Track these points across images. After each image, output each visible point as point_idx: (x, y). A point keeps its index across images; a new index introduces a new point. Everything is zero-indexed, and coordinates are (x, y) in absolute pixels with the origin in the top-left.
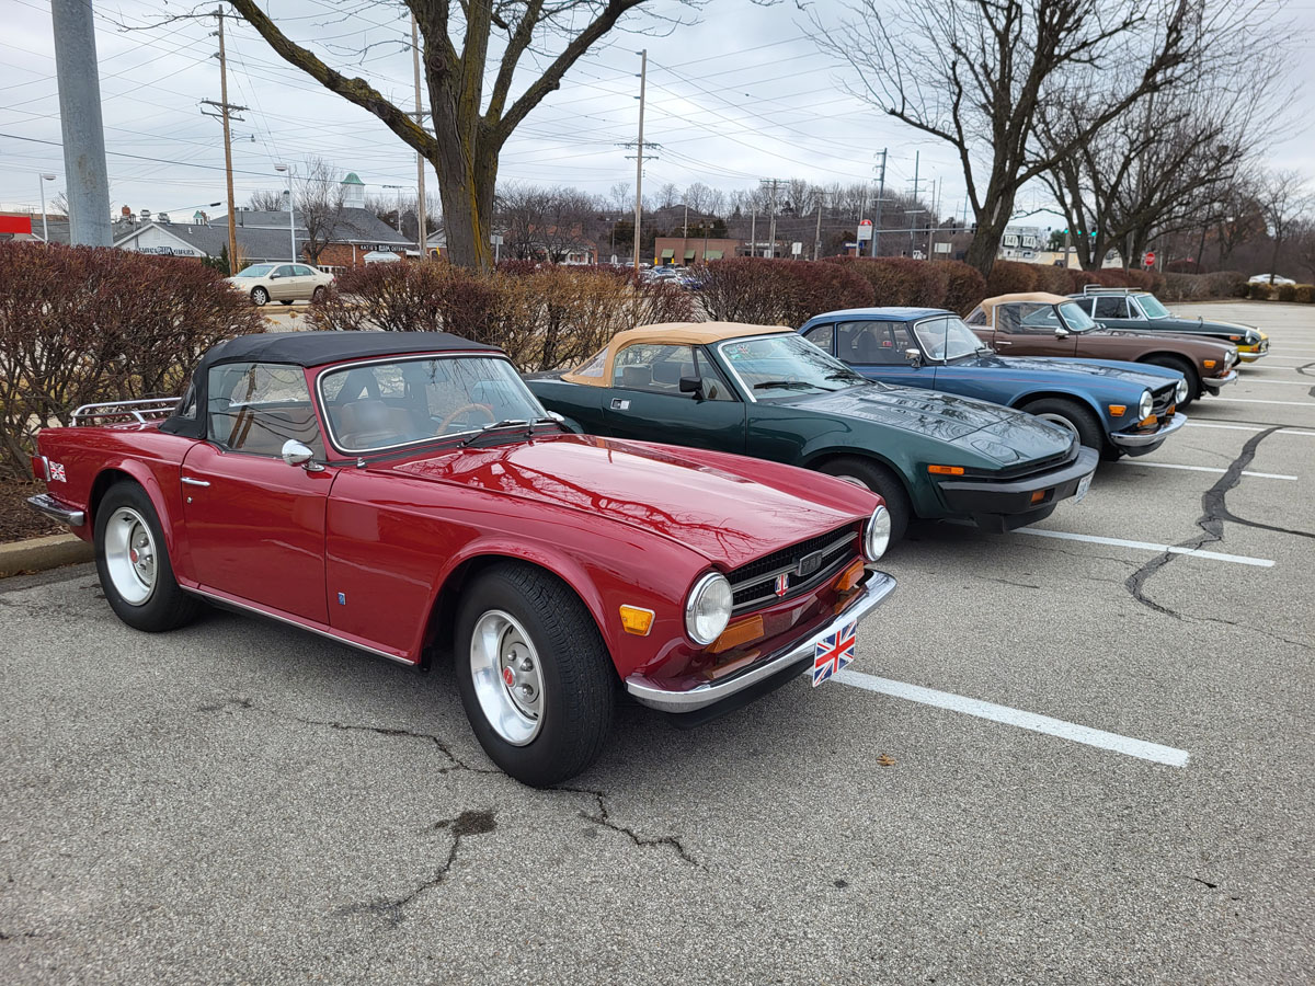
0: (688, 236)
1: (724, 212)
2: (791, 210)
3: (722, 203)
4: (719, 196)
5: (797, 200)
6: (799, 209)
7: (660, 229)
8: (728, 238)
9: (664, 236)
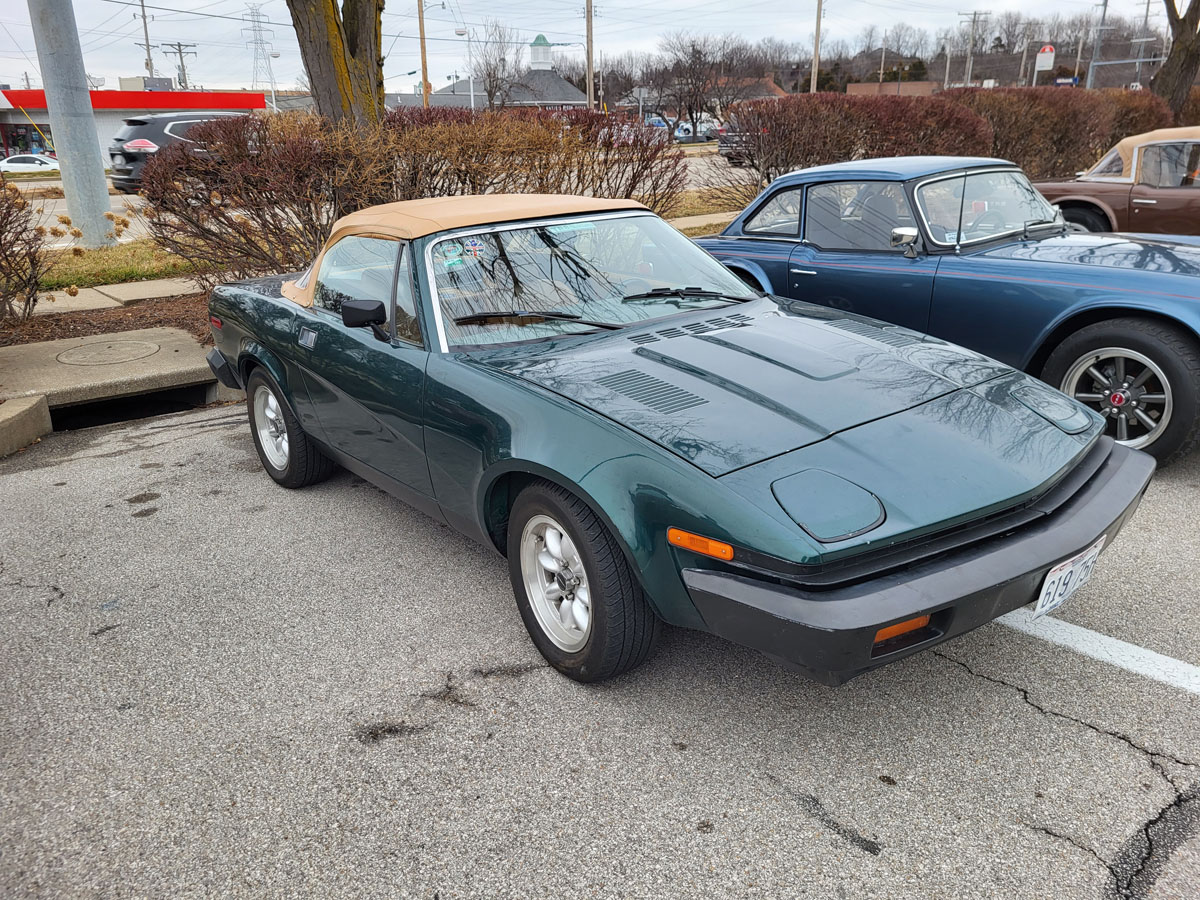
0: (884, 80)
1: (927, 54)
2: (1002, 46)
3: (925, 43)
4: (923, 36)
5: (1010, 34)
6: (1011, 44)
7: (856, 75)
8: (927, 80)
9: (858, 81)
